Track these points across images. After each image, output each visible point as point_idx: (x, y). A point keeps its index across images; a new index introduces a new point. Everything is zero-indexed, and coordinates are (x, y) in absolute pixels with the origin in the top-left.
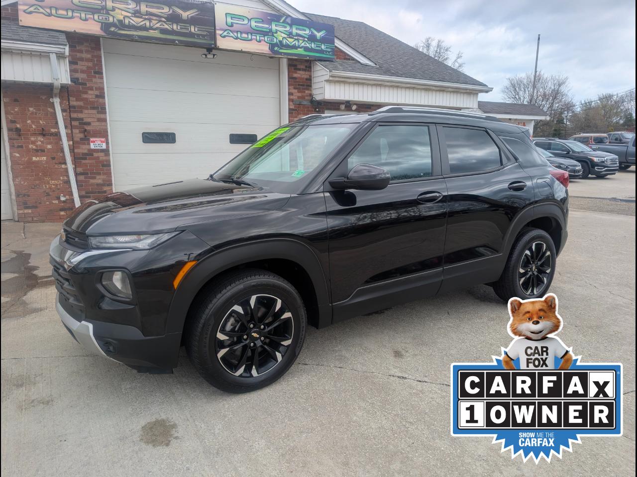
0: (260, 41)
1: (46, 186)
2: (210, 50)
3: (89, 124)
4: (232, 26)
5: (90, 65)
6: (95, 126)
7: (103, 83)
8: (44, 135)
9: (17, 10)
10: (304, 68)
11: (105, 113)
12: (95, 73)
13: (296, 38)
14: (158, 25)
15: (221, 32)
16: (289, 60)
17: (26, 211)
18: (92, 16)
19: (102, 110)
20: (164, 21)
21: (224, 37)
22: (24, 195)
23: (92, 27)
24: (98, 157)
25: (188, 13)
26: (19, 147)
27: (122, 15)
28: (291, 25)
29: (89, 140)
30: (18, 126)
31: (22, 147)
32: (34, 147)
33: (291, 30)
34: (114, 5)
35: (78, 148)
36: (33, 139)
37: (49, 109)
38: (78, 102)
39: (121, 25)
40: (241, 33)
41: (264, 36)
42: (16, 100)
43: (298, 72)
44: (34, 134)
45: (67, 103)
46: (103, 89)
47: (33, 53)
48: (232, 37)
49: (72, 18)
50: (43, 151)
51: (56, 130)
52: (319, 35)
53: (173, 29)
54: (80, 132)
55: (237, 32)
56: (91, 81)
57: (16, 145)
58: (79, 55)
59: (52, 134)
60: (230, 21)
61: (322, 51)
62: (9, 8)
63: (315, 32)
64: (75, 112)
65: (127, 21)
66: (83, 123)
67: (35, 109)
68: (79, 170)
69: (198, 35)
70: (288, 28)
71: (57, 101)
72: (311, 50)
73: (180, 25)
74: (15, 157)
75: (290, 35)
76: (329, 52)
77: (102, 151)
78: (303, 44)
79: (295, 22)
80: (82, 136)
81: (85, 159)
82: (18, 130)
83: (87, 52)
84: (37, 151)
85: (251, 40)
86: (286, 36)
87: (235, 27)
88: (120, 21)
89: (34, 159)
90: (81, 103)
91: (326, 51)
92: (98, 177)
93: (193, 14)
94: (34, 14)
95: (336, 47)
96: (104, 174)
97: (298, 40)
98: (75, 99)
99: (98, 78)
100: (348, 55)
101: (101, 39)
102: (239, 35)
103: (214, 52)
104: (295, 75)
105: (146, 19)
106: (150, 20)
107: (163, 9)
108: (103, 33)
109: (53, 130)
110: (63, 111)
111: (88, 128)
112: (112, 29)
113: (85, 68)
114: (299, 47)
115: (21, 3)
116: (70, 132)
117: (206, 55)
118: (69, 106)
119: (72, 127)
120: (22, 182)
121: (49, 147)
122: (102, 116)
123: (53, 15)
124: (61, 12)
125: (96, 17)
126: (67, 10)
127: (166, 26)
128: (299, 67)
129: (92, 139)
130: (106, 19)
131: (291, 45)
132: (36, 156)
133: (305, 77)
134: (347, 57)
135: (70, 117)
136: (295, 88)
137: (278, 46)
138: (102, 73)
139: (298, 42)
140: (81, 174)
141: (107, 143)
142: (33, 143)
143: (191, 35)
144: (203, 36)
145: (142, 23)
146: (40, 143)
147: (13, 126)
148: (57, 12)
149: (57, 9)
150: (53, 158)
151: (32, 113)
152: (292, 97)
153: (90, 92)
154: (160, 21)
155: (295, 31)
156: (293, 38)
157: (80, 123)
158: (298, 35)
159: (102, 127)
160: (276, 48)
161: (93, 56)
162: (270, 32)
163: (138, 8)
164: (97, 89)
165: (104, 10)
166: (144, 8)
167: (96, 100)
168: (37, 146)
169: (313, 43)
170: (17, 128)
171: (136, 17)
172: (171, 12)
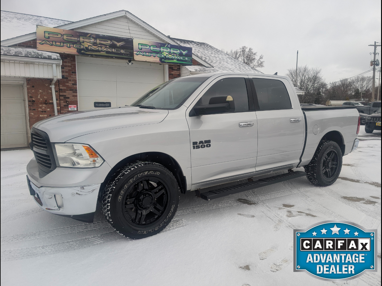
0: (155, 57)
2: (130, 61)
3: (68, 98)
4: (141, 49)
5: (70, 69)
6: (72, 98)
7: (76, 78)
8: (46, 104)
9: (36, 43)
10: (177, 69)
11: (77, 92)
12: (72, 72)
14: (105, 49)
15: (136, 53)
16: (169, 65)
18: (73, 46)
19: (75, 91)
20: (108, 48)
21: (138, 55)
23: (72, 51)
25: (120, 43)
26: (33, 110)
27: (87, 45)
28: (170, 48)
29: (68, 106)
30: (34, 99)
31: (35, 110)
32: (41, 110)
34: (83, 40)
35: (63, 110)
36: (40, 106)
37: (49, 91)
39: (87, 49)
40: (146, 53)
41: (157, 54)
42: (33, 87)
43: (174, 71)
44: (41, 103)
45: (58, 88)
46: (76, 81)
48: (141, 55)
49: (63, 46)
50: (45, 112)
51: (52, 101)
52: (184, 53)
53: (112, 51)
54: (64, 102)
55: (144, 52)
56: (71, 76)
57: (32, 109)
58: (65, 64)
59: (50, 103)
60: (140, 47)
61: (186, 61)
62: (32, 41)
63: (183, 52)
64: (62, 92)
65: (90, 48)
66: (66, 98)
69: (125, 54)
70: (169, 50)
71: (53, 87)
72: (181, 60)
73: (116, 49)
74: (31, 115)
75: (170, 53)
76: (189, 61)
78: (176, 58)
79: (173, 47)
80: (65, 104)
82: (34, 101)
83: (69, 62)
84: (42, 112)
85: (151, 56)
86: (168, 54)
87: (143, 50)
88: (86, 48)
89: (41, 116)
90: (65, 88)
91: (188, 61)
93: (123, 44)
94: (44, 44)
95: (193, 58)
97: (174, 55)
98: (62, 86)
99: (74, 75)
100: (199, 63)
101: (76, 56)
102: (145, 54)
103: (132, 62)
104: (172, 73)
105: (99, 47)
106: (101, 47)
107: (108, 42)
108: (78, 54)
109: (51, 101)
110: (56, 91)
111: (68, 100)
112: (83, 51)
114: (174, 59)
115: (38, 39)
116: (59, 102)
117: (128, 64)
118: (59, 89)
119: (60, 100)
121: (48, 110)
122: (75, 94)
123: (54, 46)
124: (57, 43)
125: (75, 46)
126: (60, 43)
127: (109, 50)
128: (174, 68)
129: (69, 106)
130: (79, 47)
131: (170, 58)
132: (42, 115)
133: (178, 73)
134: (198, 63)
135: (59, 94)
138: (75, 73)
139: (174, 56)
141: (77, 108)
142: (41, 108)
143: (122, 54)
144: (127, 54)
145: (97, 49)
146: (44, 108)
147: (31, 99)
149: (56, 42)
150: (50, 116)
151: (41, 92)
153: (70, 82)
154: (106, 47)
155: (172, 51)
156: (171, 55)
157: (64, 98)
158: (174, 53)
159: (75, 100)
160: (163, 60)
161: (72, 64)
162: (160, 52)
163: (95, 41)
164: (73, 80)
165: (79, 43)
166: (98, 41)
167: (73, 86)
168: (42, 109)
169: (181, 57)
170: (33, 100)
171: (94, 45)
172: (112, 43)
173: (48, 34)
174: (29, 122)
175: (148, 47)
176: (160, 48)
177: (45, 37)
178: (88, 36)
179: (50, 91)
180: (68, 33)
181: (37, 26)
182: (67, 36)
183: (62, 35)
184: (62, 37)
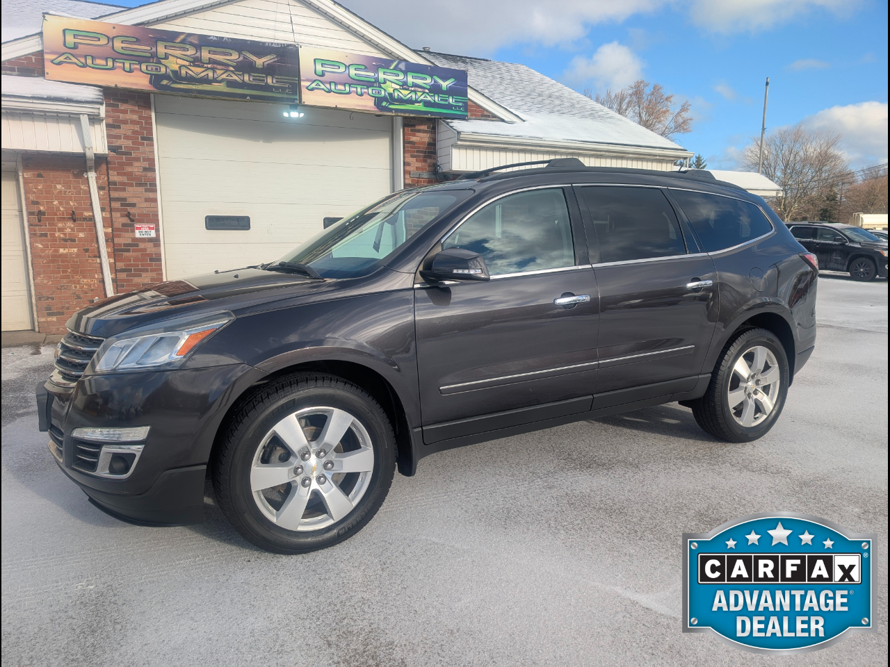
0: (361, 95)
1: (76, 287)
2: (293, 107)
3: (133, 205)
4: (323, 75)
5: (136, 129)
6: (141, 207)
7: (153, 152)
8: (75, 221)
9: (43, 60)
10: (426, 129)
11: (155, 191)
12: (143, 138)
13: (413, 89)
14: (224, 76)
15: (307, 84)
16: (404, 118)
17: (50, 319)
18: (138, 67)
19: (152, 187)
20: (232, 71)
21: (312, 89)
22: (48, 298)
23: (138, 80)
24: (145, 250)
25: (264, 60)
26: (42, 235)
27: (177, 64)
28: (405, 73)
29: (133, 226)
30: (42, 208)
31: (45, 235)
32: (62, 236)
33: (405, 79)
34: (166, 51)
35: (119, 236)
36: (60, 225)
37: (82, 187)
38: (120, 177)
39: (176, 76)
40: (336, 84)
41: (368, 88)
42: (40, 176)
43: (417, 134)
44: (62, 219)
45: (106, 179)
46: (154, 160)
47: (60, 115)
48: (324, 90)
49: (113, 68)
50: (73, 240)
52: (445, 84)
53: (243, 80)
54: (122, 216)
55: (330, 83)
56: (138, 149)
57: (38, 232)
58: (121, 116)
59: (85, 219)
60: (319, 68)
61: (449, 107)
62: (33, 57)
63: (440, 82)
64: (116, 190)
65: (183, 72)
66: (126, 204)
67: (63, 186)
68: (120, 265)
69: (277, 88)
70: (401, 77)
71: (92, 176)
72: (434, 105)
73: (253, 76)
74: (38, 248)
75: (404, 85)
76: (460, 107)
77: (151, 240)
78: (422, 98)
79: (412, 68)
80: (125, 220)
81: (128, 251)
82: (40, 213)
83: (132, 111)
84: (65, 240)
85: (349, 93)
86: (398, 87)
87: (328, 77)
88: (174, 72)
89: (61, 251)
90: (124, 179)
91: (456, 106)
92: (144, 274)
93: (271, 61)
94: (64, 64)
95: (469, 100)
96: (152, 271)
97: (415, 91)
98: (115, 173)
99: (147, 145)
101: (152, 95)
102: (333, 87)
103: (299, 109)
104: (413, 139)
105: (208, 69)
106: (214, 70)
107: (231, 55)
108: (152, 88)
109: (87, 214)
110: (100, 188)
111: (132, 210)
112: (165, 82)
113: (129, 133)
114: (416, 101)
115: (48, 51)
116: (109, 216)
117: (289, 114)
118: (109, 183)
119: (112, 210)
120: (45, 282)
121: (81, 235)
122: (151, 195)
123: (90, 67)
124: (98, 61)
125: (144, 67)
126: (106, 59)
127: (235, 77)
128: (418, 127)
129: (137, 226)
130: (157, 69)
131: (405, 98)
132: (64, 247)
133: (428, 140)
134: (485, 113)
135: (110, 195)
136: (412, 156)
137: (387, 101)
138: (151, 139)
139: (416, 94)
140: (122, 271)
141: (157, 231)
142: (61, 230)
143: (268, 88)
144: (284, 89)
145: (203, 74)
146: (70, 230)
147: (33, 208)
148: (94, 63)
149: (93, 58)
150: (87, 250)
151: (60, 192)
152: (408, 168)
153: (136, 164)
154: (227, 71)
155: (410, 80)
156: (408, 90)
157: (122, 205)
158: (415, 85)
159: (150, 209)
160: (384, 104)
161: (140, 117)
162: (375, 82)
163: (198, 54)
164: (145, 160)
165: (154, 58)
166: (205, 55)
167: (144, 173)
168: (65, 234)
169: (436, 96)
170: (40, 211)
171: (195, 66)
172: (241, 58)
173: (75, 36)
174: (32, 267)
175: (342, 69)
176: (376, 71)
177: (65, 45)
178: (179, 40)
179: (86, 188)
180: (125, 34)
181: (44, 17)
182: (122, 42)
183: (111, 39)
184: (111, 43)
